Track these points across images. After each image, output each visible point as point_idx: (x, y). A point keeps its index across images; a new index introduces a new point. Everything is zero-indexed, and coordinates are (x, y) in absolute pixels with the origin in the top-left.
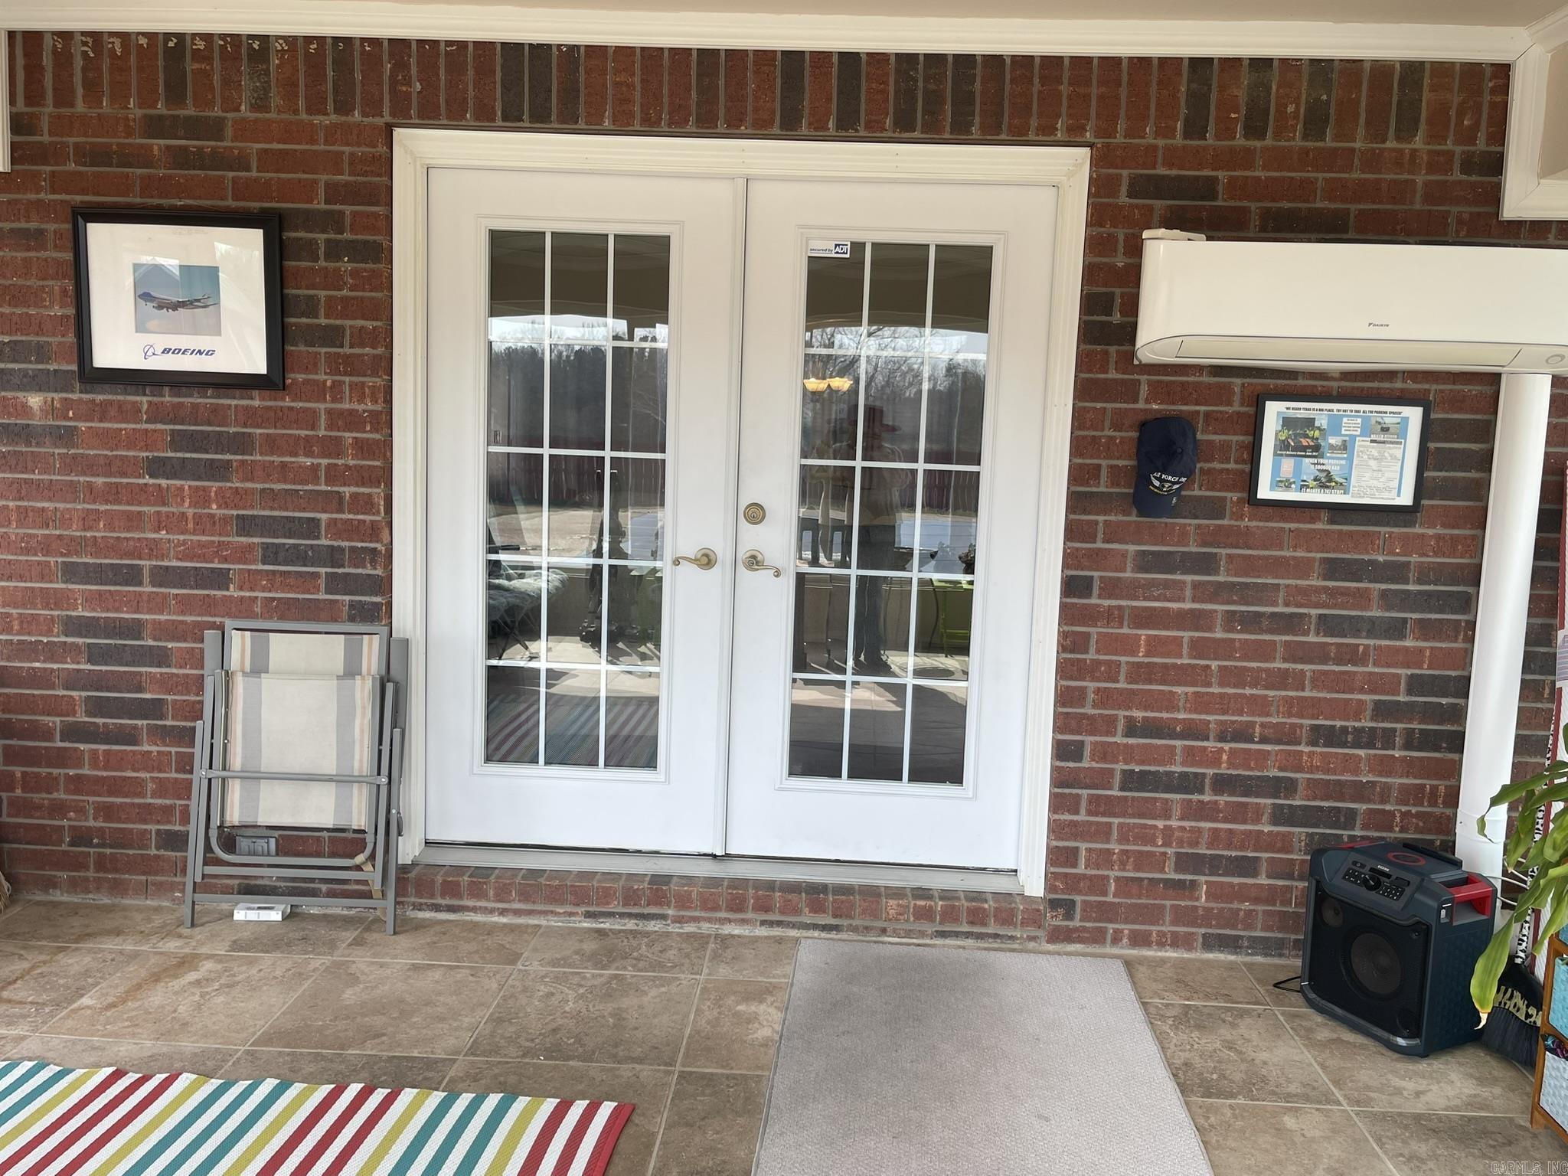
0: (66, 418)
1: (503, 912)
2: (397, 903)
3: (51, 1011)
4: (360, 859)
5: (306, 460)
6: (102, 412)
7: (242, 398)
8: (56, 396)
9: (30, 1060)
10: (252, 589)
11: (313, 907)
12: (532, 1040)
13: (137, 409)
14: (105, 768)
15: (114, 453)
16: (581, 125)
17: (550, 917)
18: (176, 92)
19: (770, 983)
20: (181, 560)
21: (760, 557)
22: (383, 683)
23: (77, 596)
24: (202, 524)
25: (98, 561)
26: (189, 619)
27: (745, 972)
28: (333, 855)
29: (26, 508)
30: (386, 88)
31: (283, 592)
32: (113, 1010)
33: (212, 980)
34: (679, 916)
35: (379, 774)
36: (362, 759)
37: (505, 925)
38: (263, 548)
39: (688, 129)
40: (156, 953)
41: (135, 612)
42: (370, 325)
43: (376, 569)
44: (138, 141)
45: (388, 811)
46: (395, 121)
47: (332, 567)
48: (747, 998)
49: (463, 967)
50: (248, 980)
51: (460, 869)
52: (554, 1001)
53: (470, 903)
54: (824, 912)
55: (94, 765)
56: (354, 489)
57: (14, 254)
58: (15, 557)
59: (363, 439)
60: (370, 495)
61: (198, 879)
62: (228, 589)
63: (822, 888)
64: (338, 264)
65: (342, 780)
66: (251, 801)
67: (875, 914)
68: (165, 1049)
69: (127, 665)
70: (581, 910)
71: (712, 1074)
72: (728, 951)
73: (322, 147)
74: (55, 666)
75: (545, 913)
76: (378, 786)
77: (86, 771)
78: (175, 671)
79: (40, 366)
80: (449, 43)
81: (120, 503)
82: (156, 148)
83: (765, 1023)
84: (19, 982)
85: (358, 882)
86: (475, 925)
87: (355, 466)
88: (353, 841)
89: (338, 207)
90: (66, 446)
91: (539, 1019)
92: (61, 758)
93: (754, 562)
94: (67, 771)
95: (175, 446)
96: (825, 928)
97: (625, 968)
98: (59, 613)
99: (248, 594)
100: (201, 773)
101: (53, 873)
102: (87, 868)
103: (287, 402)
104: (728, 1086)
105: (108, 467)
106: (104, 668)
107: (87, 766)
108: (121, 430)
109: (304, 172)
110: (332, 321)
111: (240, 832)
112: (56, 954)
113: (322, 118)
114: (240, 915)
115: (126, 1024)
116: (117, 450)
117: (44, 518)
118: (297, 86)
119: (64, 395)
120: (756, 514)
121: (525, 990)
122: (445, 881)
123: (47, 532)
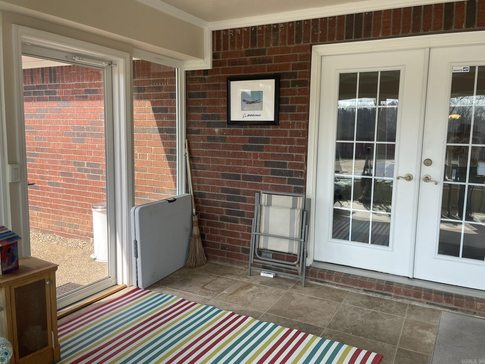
0: (224, 135)
1: (337, 285)
2: (305, 278)
3: (217, 293)
4: (295, 263)
5: (284, 145)
6: (232, 133)
7: (267, 128)
8: (222, 129)
9: (212, 306)
10: (268, 182)
11: (282, 275)
12: (348, 327)
13: (241, 131)
14: (230, 229)
15: (235, 144)
16: (372, 37)
17: (352, 289)
18: (254, 43)
19: (431, 324)
20: (250, 173)
21: (429, 178)
22: (303, 211)
23: (225, 182)
24: (256, 163)
25: (230, 173)
26: (252, 190)
27: (421, 319)
28: (287, 261)
29: (214, 159)
30: (311, 34)
31: (276, 183)
32: (232, 296)
33: (256, 292)
34: (396, 296)
35: (301, 238)
36: (296, 233)
37: (338, 289)
38: (271, 171)
39: (409, 34)
40: (241, 282)
41: (238, 187)
42: (303, 105)
43: (302, 177)
44: (244, 58)
45: (304, 250)
46: (313, 43)
47: (290, 177)
48: (422, 328)
49: (325, 300)
50: (265, 293)
51: (325, 270)
52: (354, 316)
53: (327, 281)
54: (451, 303)
55: (227, 228)
56: (297, 154)
57: (213, 91)
58: (211, 171)
59: (300, 139)
60: (301, 156)
61: (252, 263)
62: (262, 182)
63: (451, 295)
64: (295, 88)
65: (291, 239)
66: (266, 242)
67: (471, 307)
68: (244, 309)
69: (236, 202)
70: (362, 288)
71: (410, 351)
72: (414, 311)
73: (292, 54)
74: (219, 201)
75: (351, 288)
76: (301, 242)
77: (225, 229)
78: (247, 204)
79: (218, 121)
80: (330, 17)
81: (236, 157)
82: (248, 59)
83: (429, 338)
84: (209, 284)
85: (294, 270)
86: (329, 288)
87: (297, 147)
88: (293, 257)
89: (296, 71)
90: (223, 142)
91: (350, 321)
92: (220, 225)
93: (427, 179)
94: (221, 229)
95: (250, 142)
96: (451, 309)
97: (378, 310)
98: (220, 186)
99: (267, 183)
100: (253, 233)
101: (217, 256)
102: (225, 256)
103: (279, 129)
104: (416, 357)
105: (233, 148)
106: (231, 202)
107: (226, 228)
108: (237, 137)
109: (286, 62)
110: (293, 105)
111: (263, 251)
112: (217, 278)
113: (292, 45)
114: (262, 274)
115: (235, 300)
116: (235, 143)
117: (218, 161)
118: (286, 37)
119: (223, 128)
120: (428, 162)
121: (345, 311)
122: (319, 273)
123: (218, 165)
